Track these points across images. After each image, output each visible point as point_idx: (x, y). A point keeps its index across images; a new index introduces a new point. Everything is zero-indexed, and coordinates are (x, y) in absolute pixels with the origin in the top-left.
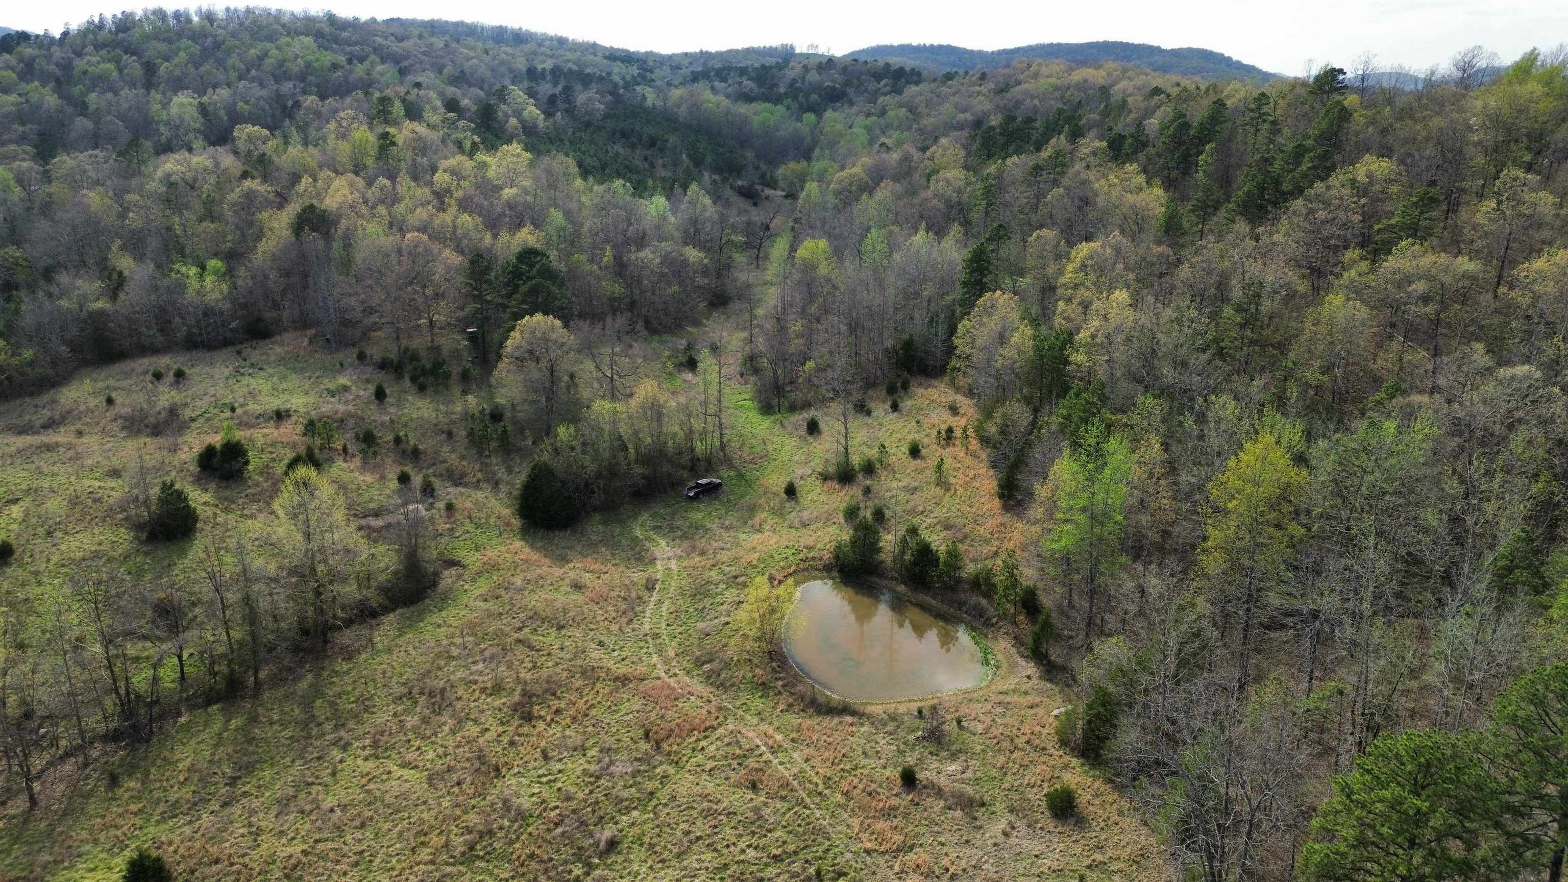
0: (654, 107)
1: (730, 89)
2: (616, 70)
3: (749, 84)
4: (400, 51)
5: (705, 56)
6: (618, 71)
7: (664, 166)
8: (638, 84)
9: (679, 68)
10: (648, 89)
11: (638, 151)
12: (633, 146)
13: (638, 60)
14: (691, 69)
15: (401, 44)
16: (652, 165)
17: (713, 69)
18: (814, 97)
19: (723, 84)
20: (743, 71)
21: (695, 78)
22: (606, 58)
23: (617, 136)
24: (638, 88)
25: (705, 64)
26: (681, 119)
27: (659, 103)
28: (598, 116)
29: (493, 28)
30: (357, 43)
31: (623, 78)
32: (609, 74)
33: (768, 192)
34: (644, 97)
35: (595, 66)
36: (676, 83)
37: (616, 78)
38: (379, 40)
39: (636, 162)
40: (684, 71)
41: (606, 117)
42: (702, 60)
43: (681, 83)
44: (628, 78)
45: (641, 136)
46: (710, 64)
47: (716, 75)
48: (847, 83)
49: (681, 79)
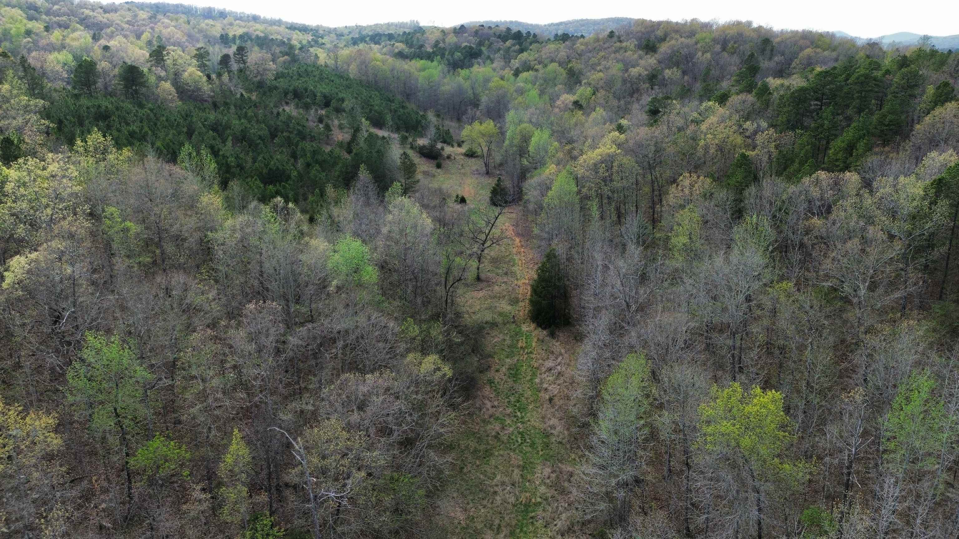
0: (326, 66)
1: (385, 49)
2: (295, 36)
3: (400, 46)
4: (105, 20)
5: (360, 29)
6: (297, 39)
7: (341, 127)
8: (312, 47)
9: (342, 35)
10: (320, 50)
11: (312, 112)
12: (307, 107)
13: (312, 30)
14: (351, 36)
15: (107, 15)
16: (328, 128)
17: (368, 36)
18: (458, 55)
19: (377, 46)
20: (390, 37)
21: (355, 42)
22: (287, 28)
23: (290, 96)
24: (311, 50)
25: (360, 33)
26: (352, 76)
27: (331, 62)
28: (270, 76)
29: (204, 9)
30: (64, 14)
31: (300, 42)
32: (289, 39)
33: (448, 150)
34: (317, 57)
35: (278, 34)
36: (342, 46)
37: (294, 42)
38: (87, 12)
39: (311, 124)
40: (346, 37)
41: (278, 77)
42: (357, 30)
43: (345, 46)
44: (305, 42)
45: (315, 96)
46: (364, 33)
47: (371, 39)
48: (481, 44)
49: (344, 43)
